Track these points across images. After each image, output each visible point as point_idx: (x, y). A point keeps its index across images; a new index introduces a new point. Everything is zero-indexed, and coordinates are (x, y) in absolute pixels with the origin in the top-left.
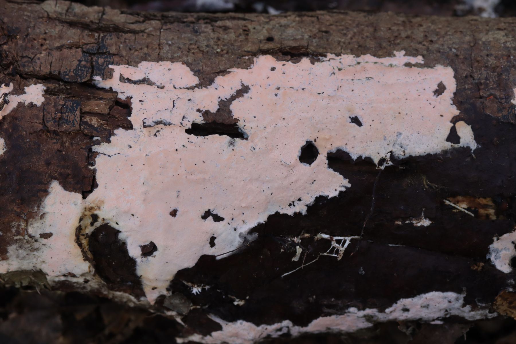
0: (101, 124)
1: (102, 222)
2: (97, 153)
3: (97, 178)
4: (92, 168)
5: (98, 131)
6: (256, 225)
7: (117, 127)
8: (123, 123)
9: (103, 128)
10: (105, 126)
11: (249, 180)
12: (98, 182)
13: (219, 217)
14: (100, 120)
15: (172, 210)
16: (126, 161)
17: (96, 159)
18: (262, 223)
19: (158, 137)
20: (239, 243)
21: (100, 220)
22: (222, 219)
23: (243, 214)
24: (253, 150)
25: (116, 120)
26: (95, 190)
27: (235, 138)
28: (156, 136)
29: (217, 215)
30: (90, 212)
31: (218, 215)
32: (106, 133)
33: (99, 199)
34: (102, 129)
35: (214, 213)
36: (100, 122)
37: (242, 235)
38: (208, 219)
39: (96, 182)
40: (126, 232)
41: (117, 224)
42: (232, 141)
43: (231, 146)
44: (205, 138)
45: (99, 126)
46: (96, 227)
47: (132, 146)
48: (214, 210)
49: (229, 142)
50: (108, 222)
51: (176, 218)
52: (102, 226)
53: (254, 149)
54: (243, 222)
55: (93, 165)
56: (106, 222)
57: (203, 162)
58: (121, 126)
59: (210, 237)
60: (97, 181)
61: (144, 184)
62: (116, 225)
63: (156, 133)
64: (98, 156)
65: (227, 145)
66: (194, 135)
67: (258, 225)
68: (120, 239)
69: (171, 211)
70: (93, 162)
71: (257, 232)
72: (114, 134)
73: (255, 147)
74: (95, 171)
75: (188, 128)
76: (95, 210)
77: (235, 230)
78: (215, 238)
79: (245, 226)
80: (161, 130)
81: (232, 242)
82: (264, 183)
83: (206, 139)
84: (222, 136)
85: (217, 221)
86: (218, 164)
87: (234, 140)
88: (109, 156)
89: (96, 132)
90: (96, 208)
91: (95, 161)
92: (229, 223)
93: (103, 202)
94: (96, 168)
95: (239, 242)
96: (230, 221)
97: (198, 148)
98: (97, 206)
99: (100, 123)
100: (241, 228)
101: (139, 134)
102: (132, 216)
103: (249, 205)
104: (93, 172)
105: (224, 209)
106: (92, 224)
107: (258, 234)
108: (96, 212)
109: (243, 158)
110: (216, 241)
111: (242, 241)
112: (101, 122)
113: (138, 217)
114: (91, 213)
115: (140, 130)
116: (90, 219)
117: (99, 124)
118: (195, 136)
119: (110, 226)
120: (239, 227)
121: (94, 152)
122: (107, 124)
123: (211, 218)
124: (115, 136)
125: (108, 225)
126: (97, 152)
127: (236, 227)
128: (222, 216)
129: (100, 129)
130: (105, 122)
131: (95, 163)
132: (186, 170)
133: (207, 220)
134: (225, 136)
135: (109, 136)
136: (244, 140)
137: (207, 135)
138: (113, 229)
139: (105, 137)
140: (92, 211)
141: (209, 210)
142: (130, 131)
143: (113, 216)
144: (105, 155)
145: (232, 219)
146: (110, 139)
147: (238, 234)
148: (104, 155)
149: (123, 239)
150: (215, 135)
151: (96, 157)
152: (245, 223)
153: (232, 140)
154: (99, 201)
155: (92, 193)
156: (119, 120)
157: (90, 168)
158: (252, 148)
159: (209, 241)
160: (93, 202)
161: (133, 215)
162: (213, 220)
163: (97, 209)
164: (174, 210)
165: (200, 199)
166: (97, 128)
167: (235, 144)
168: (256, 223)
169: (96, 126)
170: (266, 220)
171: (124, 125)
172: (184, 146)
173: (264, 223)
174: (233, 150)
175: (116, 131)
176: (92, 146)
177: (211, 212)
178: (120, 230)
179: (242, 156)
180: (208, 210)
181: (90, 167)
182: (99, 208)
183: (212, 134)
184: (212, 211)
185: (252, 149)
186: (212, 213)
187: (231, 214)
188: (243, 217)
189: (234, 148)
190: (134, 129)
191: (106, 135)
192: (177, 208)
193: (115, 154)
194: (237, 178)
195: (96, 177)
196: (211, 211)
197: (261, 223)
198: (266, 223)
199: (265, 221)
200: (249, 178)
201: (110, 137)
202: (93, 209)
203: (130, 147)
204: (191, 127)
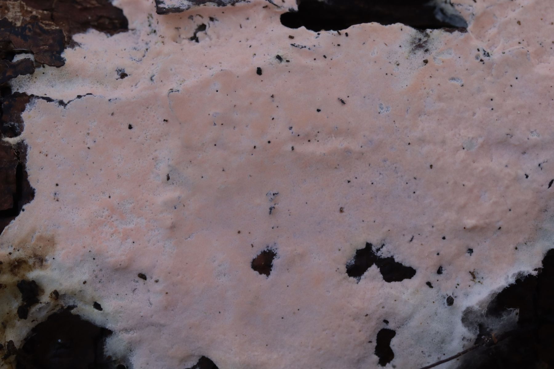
0: (35, 18)
1: (52, 303)
2: (26, 99)
3: (29, 172)
4: (13, 141)
5: (25, 37)
6: (512, 281)
7: (83, 27)
8: (101, 17)
9: (41, 28)
10: (46, 25)
11: (482, 146)
12: (33, 184)
13: (399, 265)
14: (29, 9)
15: (259, 253)
16: (112, 114)
17: (24, 115)
18: (530, 276)
19: (201, 43)
20: (466, 343)
21: (45, 298)
22: (409, 273)
23: (471, 251)
24: (486, 59)
25: (79, 7)
26: (24, 207)
27: (428, 31)
28: (197, 41)
29: (392, 259)
30: (15, 275)
31: (396, 260)
32: (51, 41)
33: (38, 234)
34: (38, 31)
35: (384, 253)
36: (31, 12)
37: (471, 317)
38: (366, 274)
39: (28, 183)
40: (126, 330)
41: (97, 306)
42: (420, 40)
43: (420, 53)
44: (339, 34)
45: (29, 23)
46: (36, 323)
47: (126, 72)
48: (383, 245)
49: (413, 43)
50: (71, 304)
51: (271, 277)
52: (52, 318)
53: (488, 55)
54: (470, 277)
55: (14, 133)
56: (64, 303)
57: (340, 104)
58: (92, 23)
59: (377, 331)
60: (29, 178)
61: (168, 178)
62: (96, 311)
63: (195, 34)
64: (28, 106)
65: (407, 49)
66: (308, 28)
67: (518, 281)
68: (110, 357)
69: (255, 256)
70: (16, 124)
71: (515, 307)
72: (73, 44)
73: (488, 51)
74: (21, 149)
75: (287, 10)
76: (31, 268)
77: (450, 301)
78: (391, 334)
79: (477, 288)
80: (211, 23)
81: (443, 341)
82: (524, 153)
83: (344, 36)
84: (389, 26)
85: (395, 280)
86: (384, 106)
87: (427, 35)
88: (61, 103)
89: (19, 39)
90: (31, 262)
91: (20, 121)
92: (429, 284)
93: (51, 242)
94: (26, 142)
95: (464, 339)
96: (433, 278)
97: (321, 63)
98: (35, 256)
99: (31, 15)
100: (466, 295)
101: (147, 39)
102: (141, 281)
103: (487, 221)
104: (18, 153)
105: (411, 240)
106: (23, 313)
107: (518, 311)
108: (33, 275)
109: (457, 83)
110: (394, 343)
111: (471, 335)
112: (34, 13)
113: (157, 281)
114: (16, 279)
115: (149, 30)
116: (16, 297)
117: (28, 19)
118: (312, 32)
119: (78, 316)
120: (459, 293)
121: (17, 94)
122: (52, 18)
123: (374, 270)
124: (77, 48)
125: (71, 314)
126: (24, 94)
127: (450, 294)
128: (406, 264)
129: (30, 30)
130: (45, 12)
131: (22, 129)
132: (291, 128)
133: (362, 277)
134: (399, 25)
135: (58, 49)
136: (456, 33)
137: (346, 27)
138: (88, 325)
139: (46, 51)
140: (22, 272)
141: (369, 246)
142: (119, 37)
143: (85, 283)
144: (49, 100)
145: (439, 272)
146: (62, 55)
147: (460, 315)
148: (45, 101)
149: (119, 356)
150: (369, 24)
151: (23, 110)
152: (477, 280)
153: (420, 35)
154: (40, 238)
155: (17, 218)
156: (85, 9)
157: (7, 142)
158: (481, 53)
159: (375, 344)
160: (22, 244)
161: (143, 277)
162: (381, 276)
163: (34, 264)
164: (264, 253)
165: (338, 214)
166: (23, 28)
167: (429, 46)
168: (510, 275)
169: (19, 24)
170: (540, 265)
171: (101, 21)
172: (279, 58)
173: (535, 273)
174: (426, 62)
175: (77, 38)
176: (10, 78)
177: (372, 253)
178: (109, 326)
179: (453, 79)
180: (364, 246)
181: (7, 139)
182: (41, 261)
183: (360, 22)
184: (378, 250)
185: (482, 57)
186: (379, 254)
187: (436, 255)
188: (470, 262)
189: (427, 57)
190: (132, 30)
191: (51, 46)
192: (272, 247)
193: (79, 97)
194: (443, 142)
195: (27, 170)
196: (374, 249)
197: (526, 274)
198: (539, 275)
199: (536, 270)
200: (480, 140)
201: (62, 51)
202: (24, 266)
203: (123, 75)
204: (296, 8)
